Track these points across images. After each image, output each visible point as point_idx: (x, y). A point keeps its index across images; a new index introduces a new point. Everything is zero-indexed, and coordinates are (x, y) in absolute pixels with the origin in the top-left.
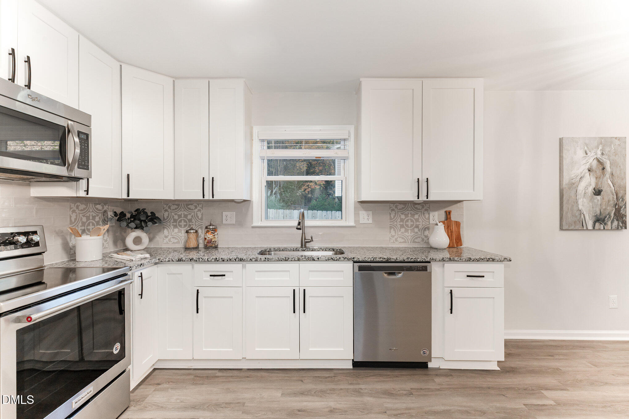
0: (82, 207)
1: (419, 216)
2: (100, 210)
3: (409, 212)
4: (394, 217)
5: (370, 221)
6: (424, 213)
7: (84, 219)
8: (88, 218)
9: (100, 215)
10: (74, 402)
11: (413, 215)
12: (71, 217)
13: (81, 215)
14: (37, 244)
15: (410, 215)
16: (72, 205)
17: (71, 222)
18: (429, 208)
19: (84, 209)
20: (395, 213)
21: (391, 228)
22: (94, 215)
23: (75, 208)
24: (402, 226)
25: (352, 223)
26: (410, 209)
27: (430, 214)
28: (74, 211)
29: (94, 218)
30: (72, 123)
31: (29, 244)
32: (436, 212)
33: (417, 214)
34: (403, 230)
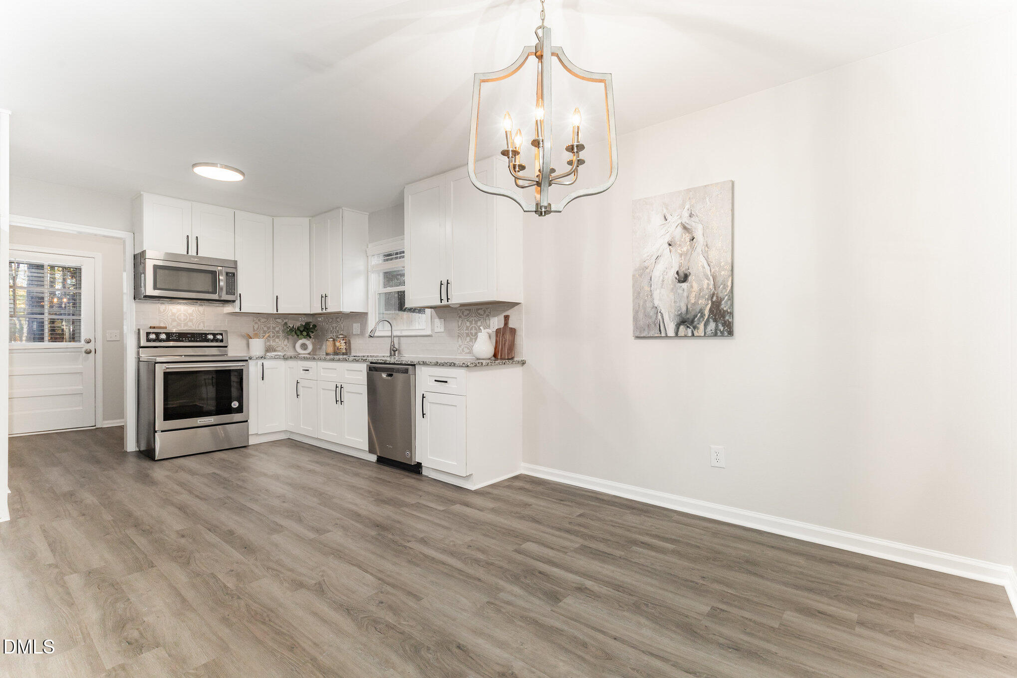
0: (263, 320)
1: (482, 323)
2: (280, 323)
3: (473, 318)
4: (461, 324)
5: (442, 330)
6: (485, 320)
7: (265, 329)
8: (269, 328)
9: (280, 326)
10: (199, 421)
11: (476, 322)
12: (254, 327)
13: (262, 326)
14: (222, 341)
15: (474, 322)
16: (255, 319)
17: (254, 330)
18: (490, 313)
19: (265, 322)
20: (462, 320)
21: (459, 336)
22: (274, 326)
23: (257, 321)
24: (468, 335)
25: (429, 333)
26: (473, 315)
27: (491, 320)
28: (256, 323)
29: (274, 328)
30: (221, 268)
31: (215, 340)
32: (495, 318)
33: (480, 320)
34: (468, 339)
